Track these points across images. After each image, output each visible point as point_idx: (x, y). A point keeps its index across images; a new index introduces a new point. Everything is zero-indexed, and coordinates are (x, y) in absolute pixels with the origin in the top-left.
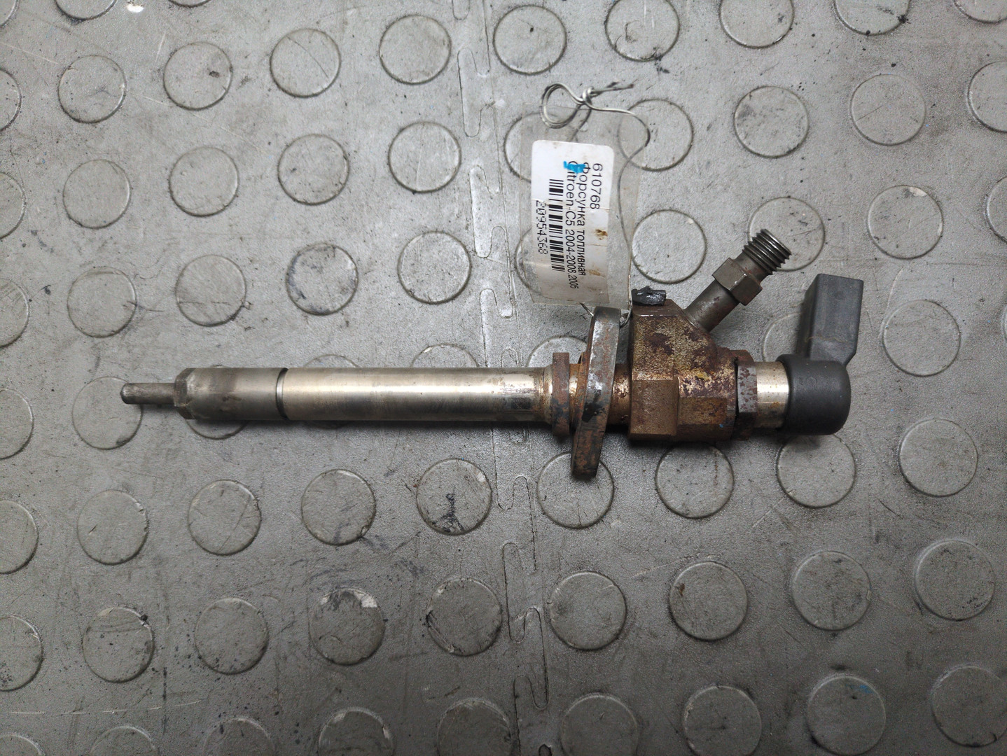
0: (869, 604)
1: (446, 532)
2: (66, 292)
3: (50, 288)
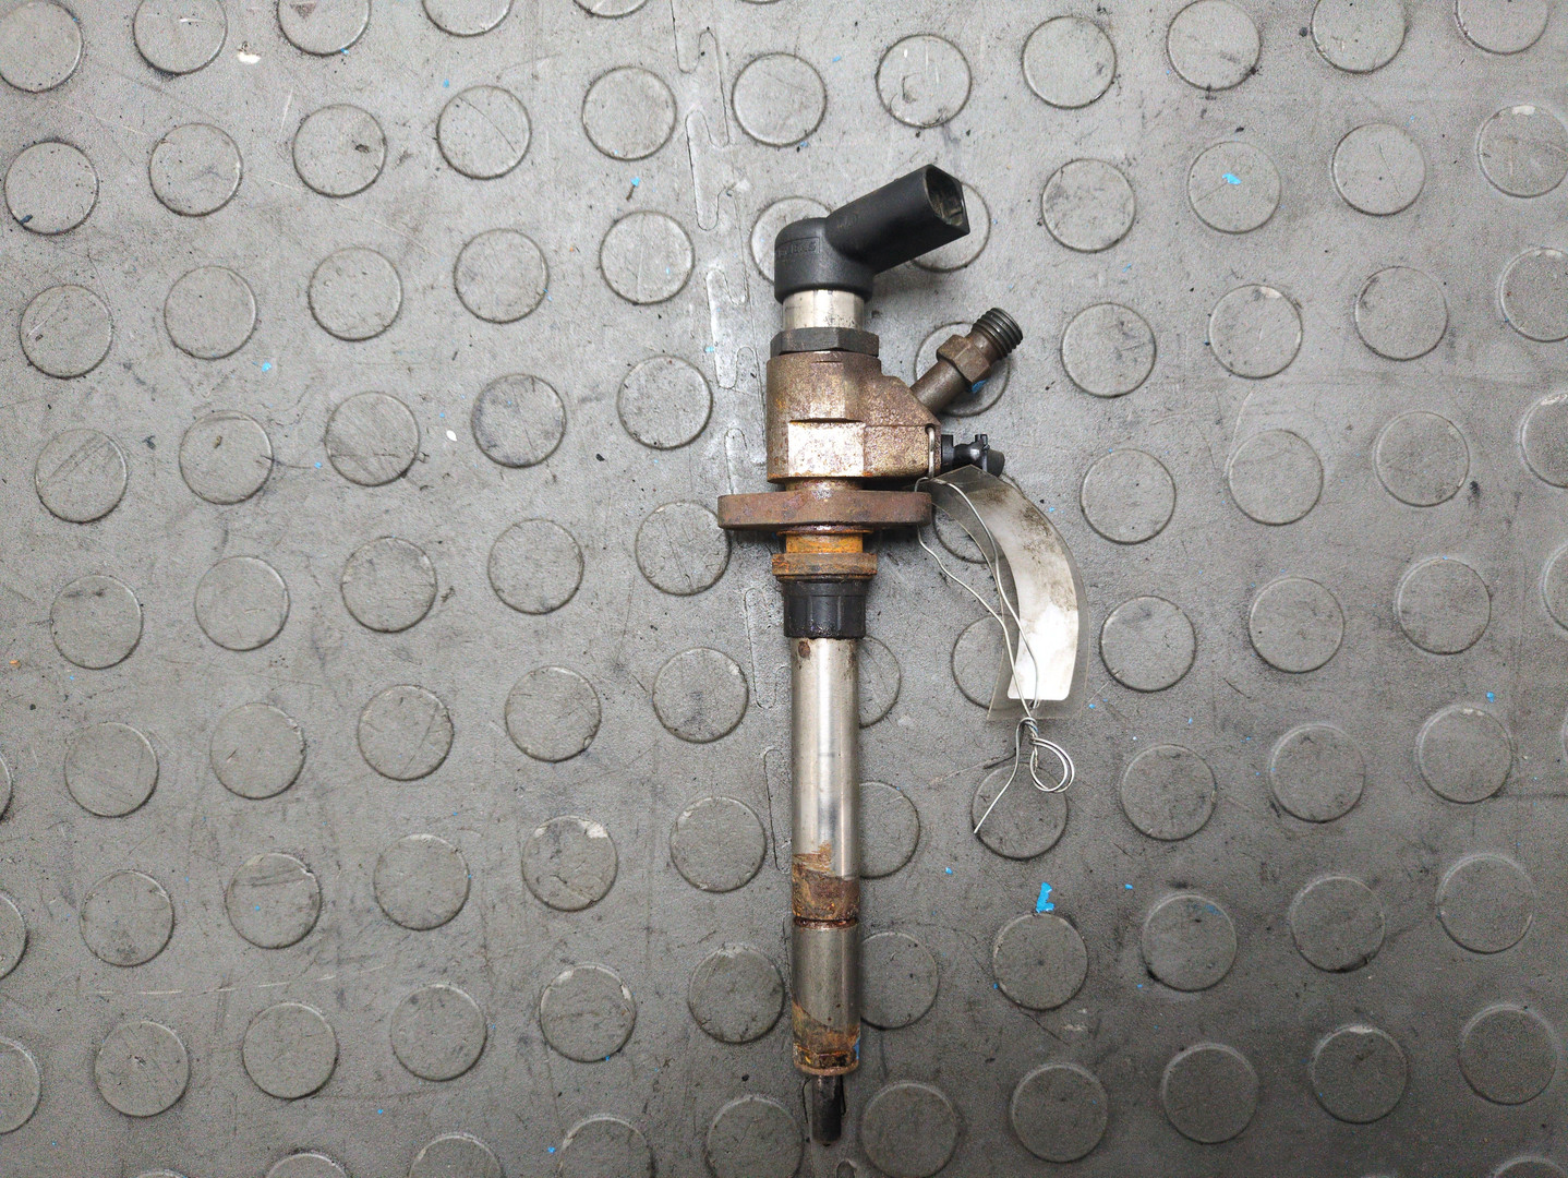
0: (1214, 806)
1: (692, 739)
2: (176, 445)
3: (153, 440)
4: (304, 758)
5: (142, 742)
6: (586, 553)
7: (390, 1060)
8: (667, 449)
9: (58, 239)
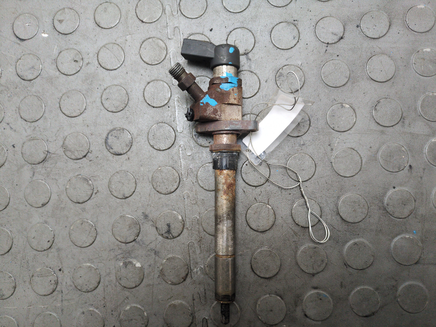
0: (326, 264)
1: (167, 238)
2: (21, 147)
3: (14, 145)
4: (54, 240)
5: (8, 233)
6: (137, 181)
8: (162, 150)
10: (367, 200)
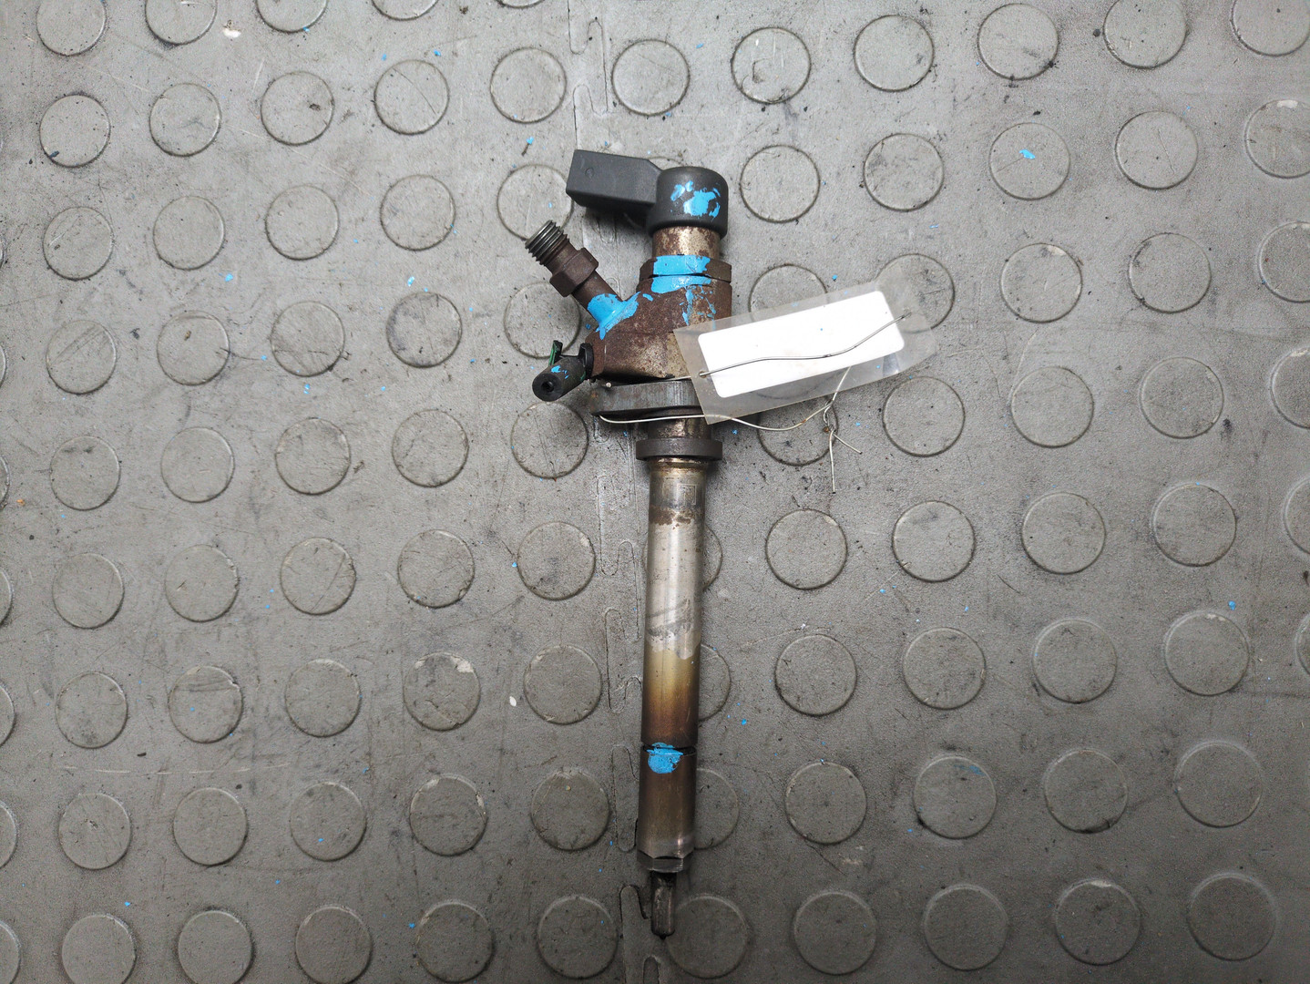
0: (983, 684)
1: (547, 597)
2: (155, 337)
3: (138, 332)
4: (237, 594)
5: (112, 570)
6: (471, 440)
7: (288, 840)
8: (541, 358)
9: (77, 170)
10: (1103, 513)
